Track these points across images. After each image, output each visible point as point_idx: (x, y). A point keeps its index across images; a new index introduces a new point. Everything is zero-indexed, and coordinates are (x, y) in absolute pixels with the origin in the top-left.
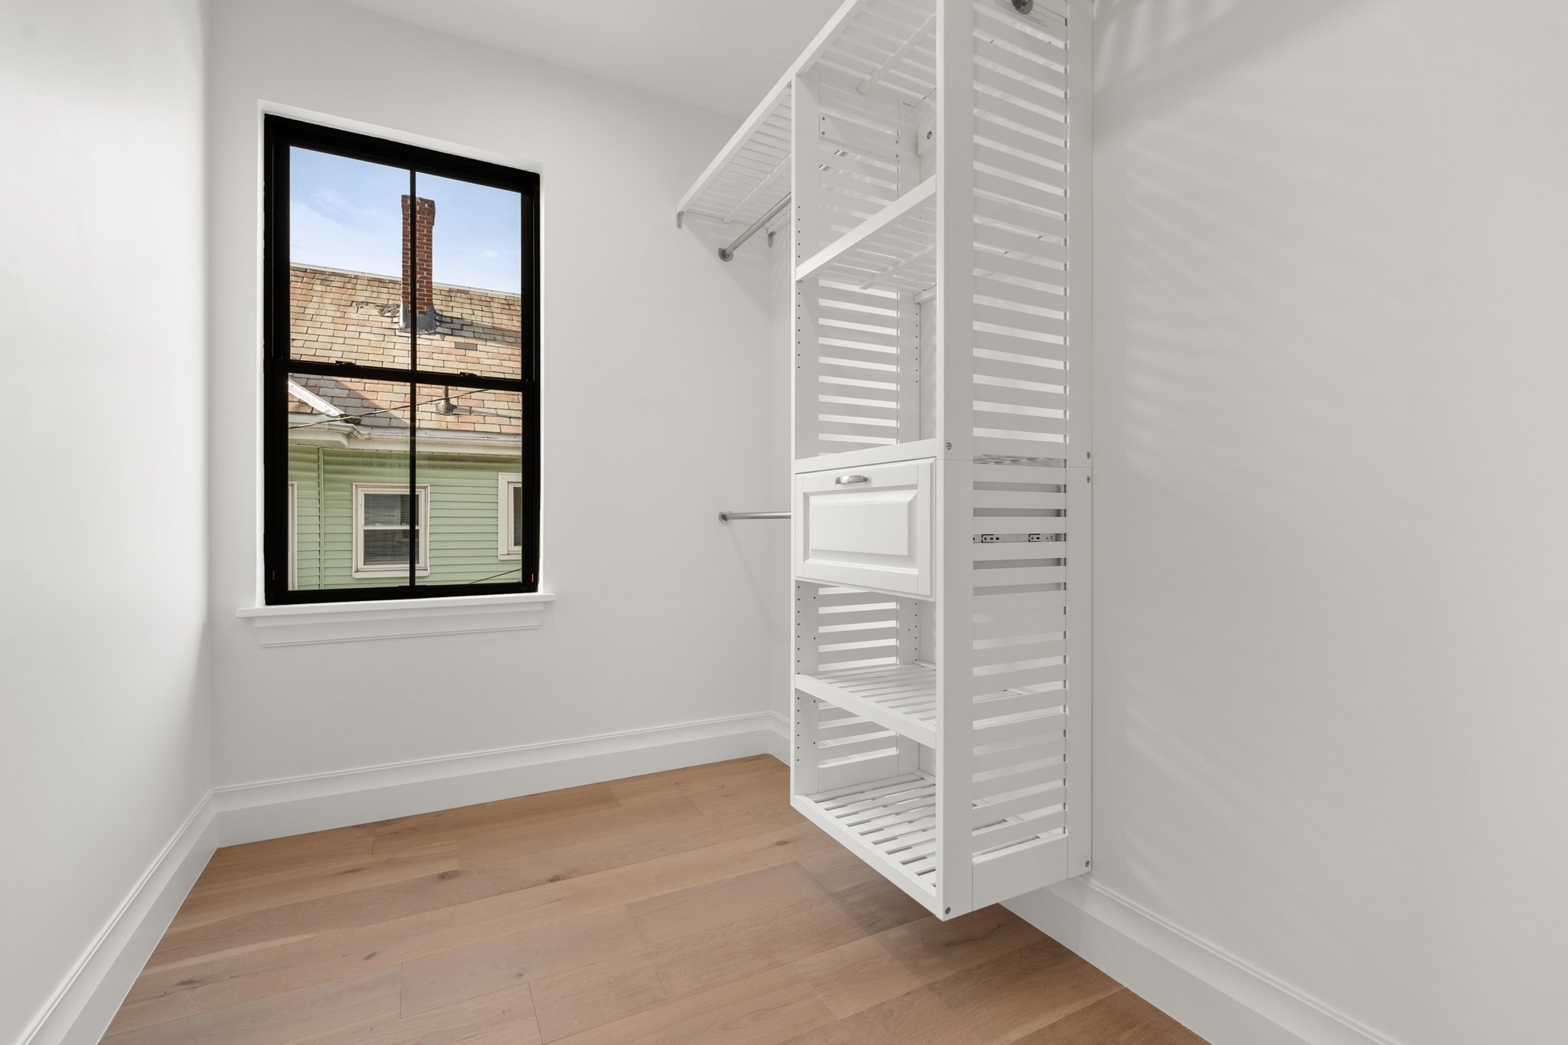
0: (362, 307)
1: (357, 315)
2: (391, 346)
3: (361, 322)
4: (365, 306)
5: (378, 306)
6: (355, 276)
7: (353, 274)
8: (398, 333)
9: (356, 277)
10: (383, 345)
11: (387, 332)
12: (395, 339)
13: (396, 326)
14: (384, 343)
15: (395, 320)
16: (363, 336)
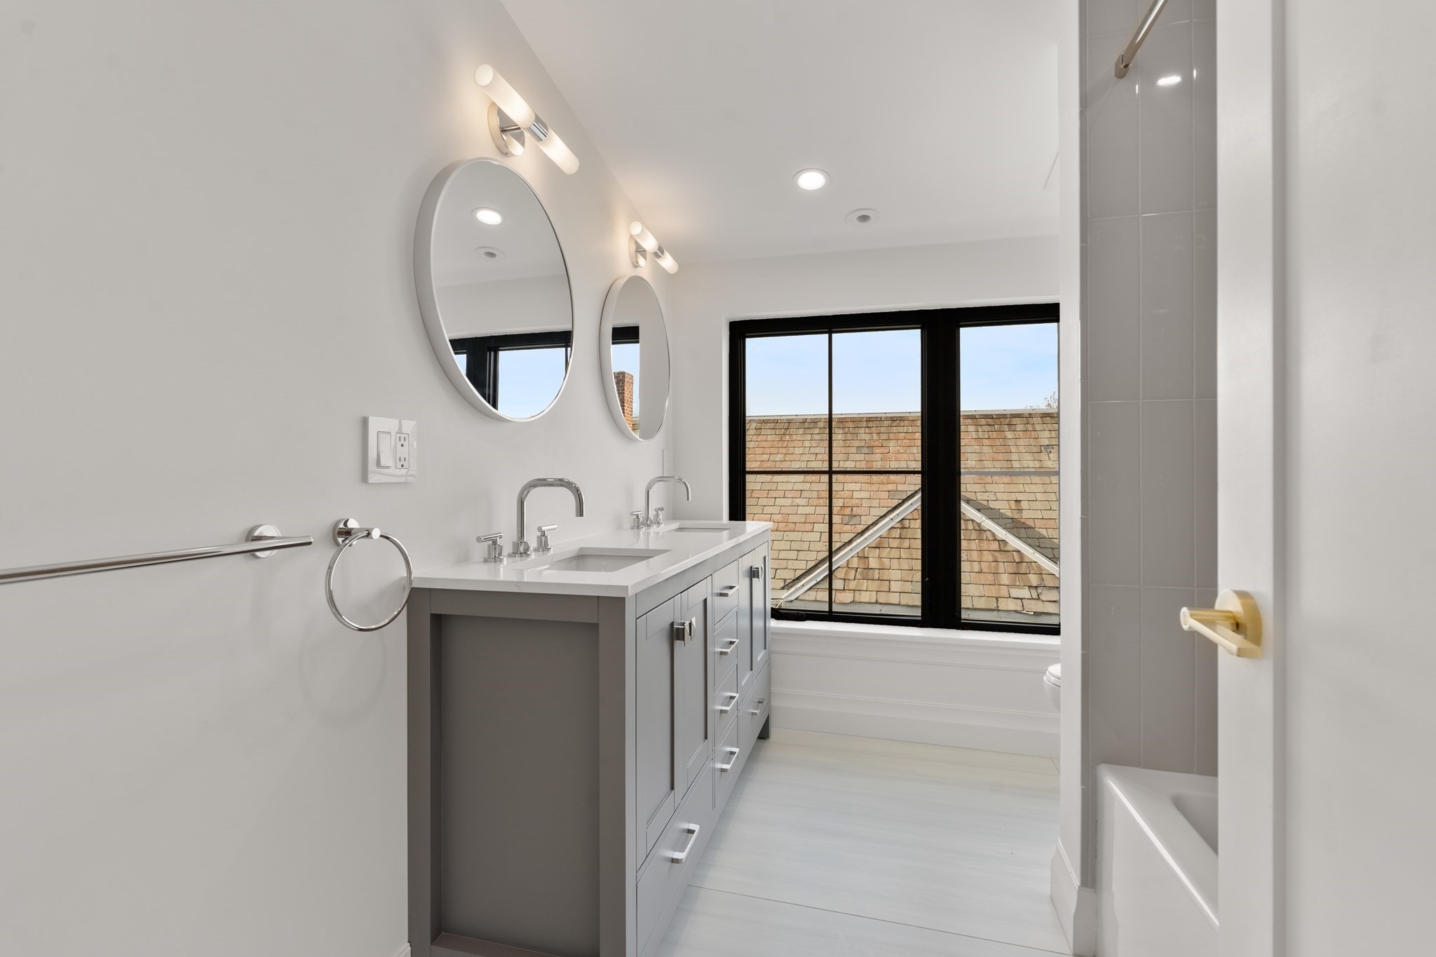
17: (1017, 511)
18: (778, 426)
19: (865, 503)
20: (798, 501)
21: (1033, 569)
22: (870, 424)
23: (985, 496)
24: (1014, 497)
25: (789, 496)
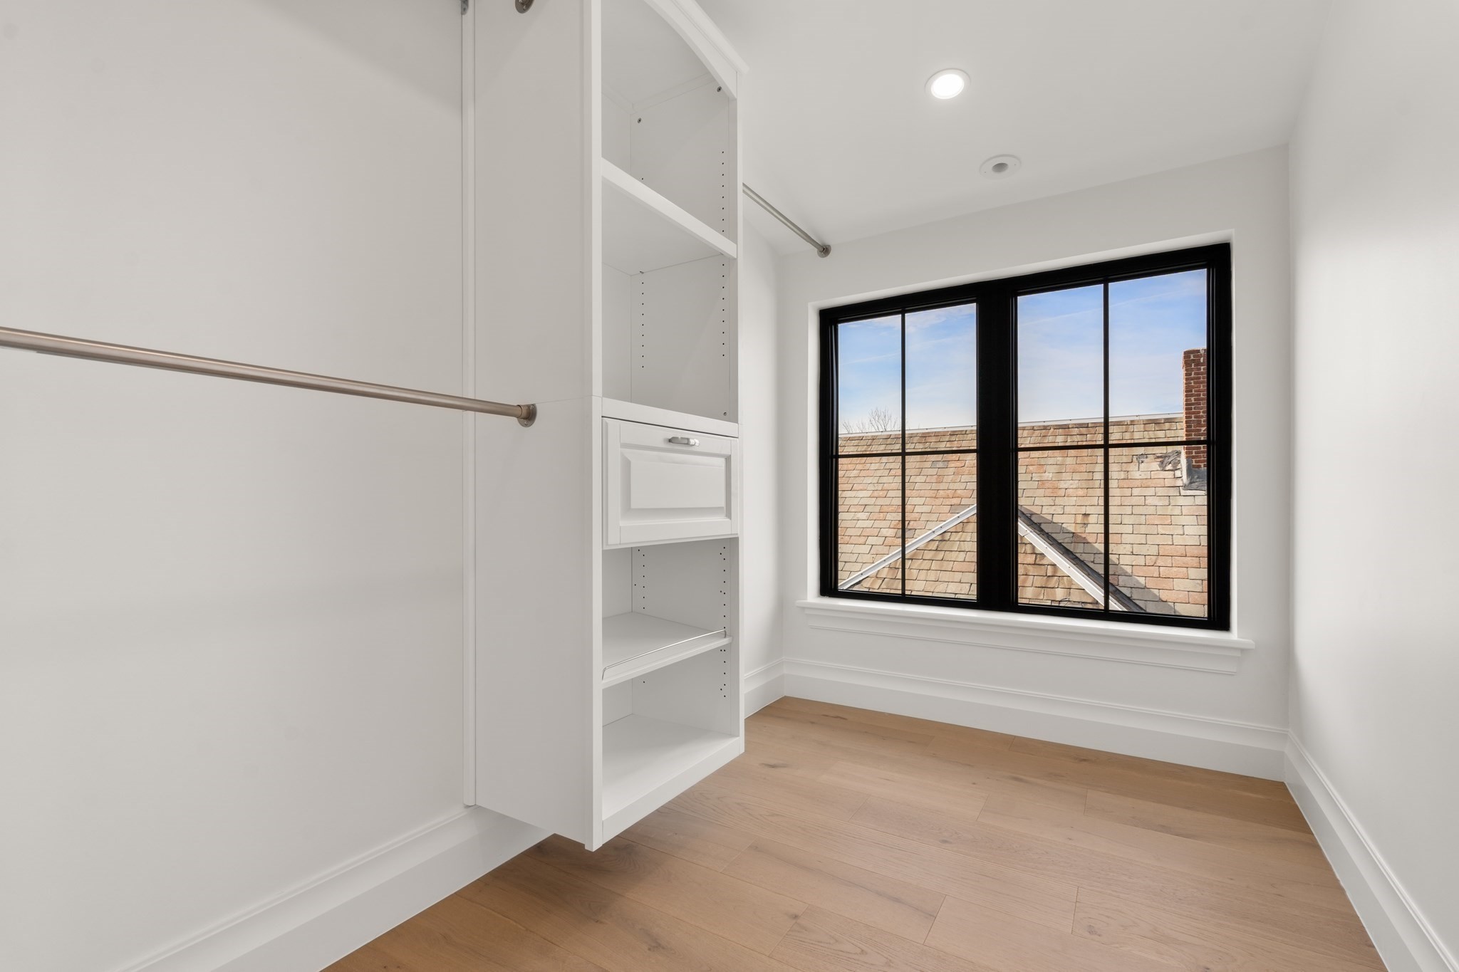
0: (1142, 462)
1: (1139, 473)
2: (1177, 511)
3: (1144, 481)
4: (1145, 460)
5: (1158, 457)
6: (1132, 421)
7: (1130, 419)
8: (1183, 492)
9: (1132, 423)
10: (1169, 510)
11: (1172, 492)
12: (1181, 501)
13: (1179, 483)
14: (1170, 507)
15: (1178, 473)
16: (1150, 501)
17: (1082, 525)
18: (863, 442)
19: (924, 517)
20: (861, 516)
21: (1063, 583)
22: (953, 438)
23: (1052, 510)
24: (1083, 510)
25: (853, 510)
